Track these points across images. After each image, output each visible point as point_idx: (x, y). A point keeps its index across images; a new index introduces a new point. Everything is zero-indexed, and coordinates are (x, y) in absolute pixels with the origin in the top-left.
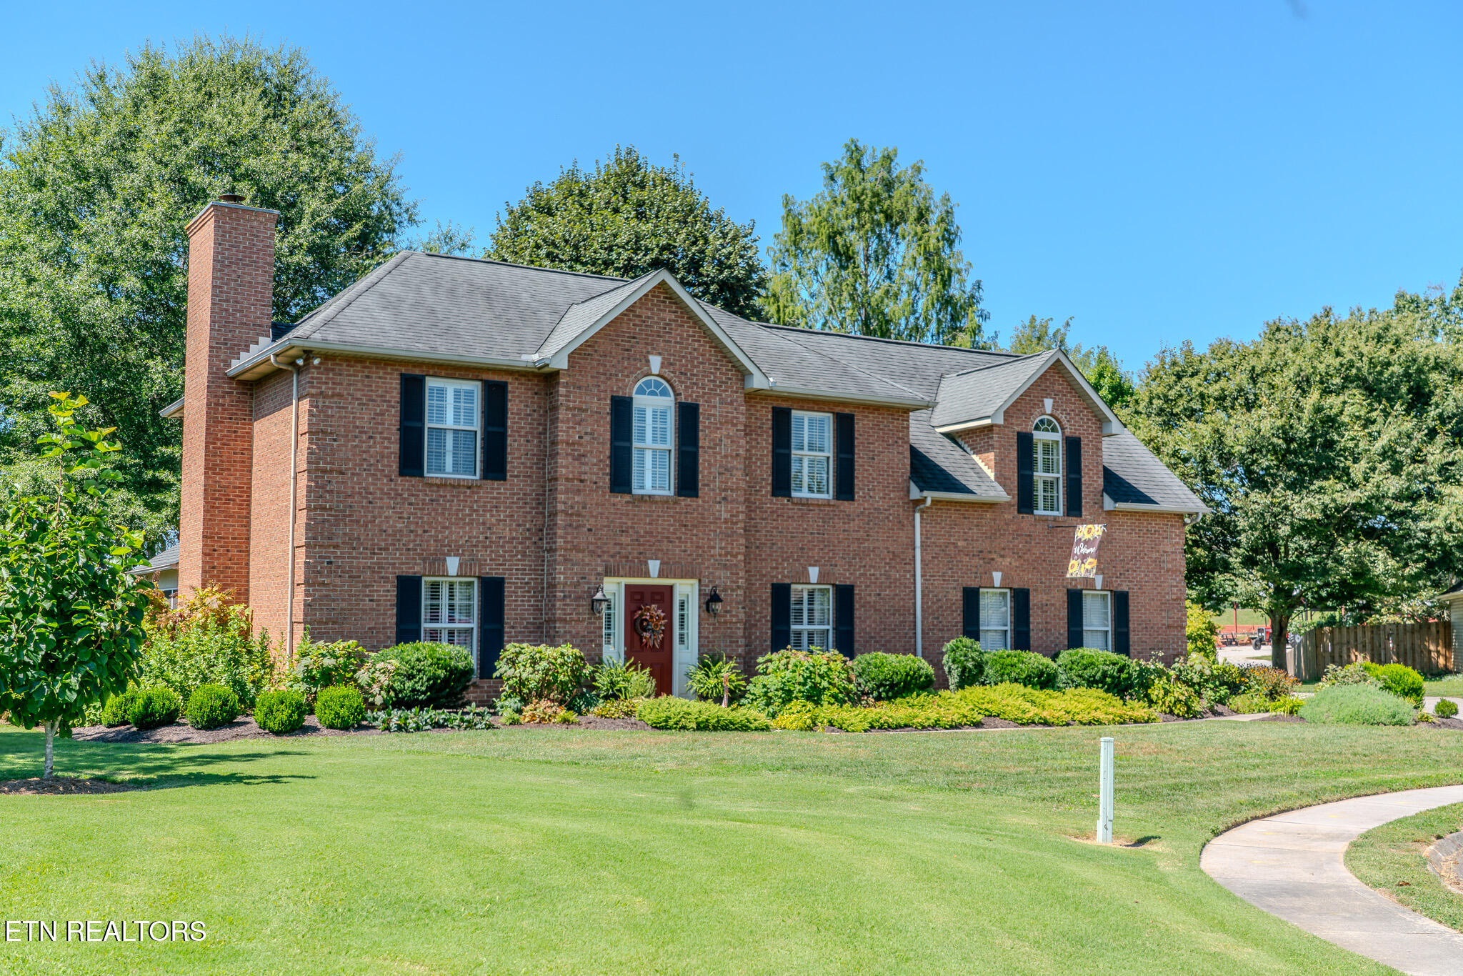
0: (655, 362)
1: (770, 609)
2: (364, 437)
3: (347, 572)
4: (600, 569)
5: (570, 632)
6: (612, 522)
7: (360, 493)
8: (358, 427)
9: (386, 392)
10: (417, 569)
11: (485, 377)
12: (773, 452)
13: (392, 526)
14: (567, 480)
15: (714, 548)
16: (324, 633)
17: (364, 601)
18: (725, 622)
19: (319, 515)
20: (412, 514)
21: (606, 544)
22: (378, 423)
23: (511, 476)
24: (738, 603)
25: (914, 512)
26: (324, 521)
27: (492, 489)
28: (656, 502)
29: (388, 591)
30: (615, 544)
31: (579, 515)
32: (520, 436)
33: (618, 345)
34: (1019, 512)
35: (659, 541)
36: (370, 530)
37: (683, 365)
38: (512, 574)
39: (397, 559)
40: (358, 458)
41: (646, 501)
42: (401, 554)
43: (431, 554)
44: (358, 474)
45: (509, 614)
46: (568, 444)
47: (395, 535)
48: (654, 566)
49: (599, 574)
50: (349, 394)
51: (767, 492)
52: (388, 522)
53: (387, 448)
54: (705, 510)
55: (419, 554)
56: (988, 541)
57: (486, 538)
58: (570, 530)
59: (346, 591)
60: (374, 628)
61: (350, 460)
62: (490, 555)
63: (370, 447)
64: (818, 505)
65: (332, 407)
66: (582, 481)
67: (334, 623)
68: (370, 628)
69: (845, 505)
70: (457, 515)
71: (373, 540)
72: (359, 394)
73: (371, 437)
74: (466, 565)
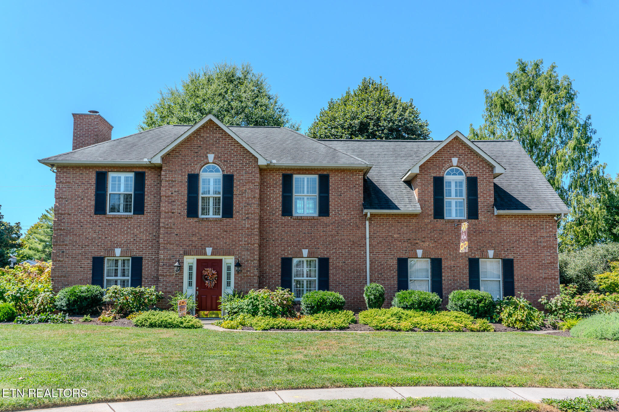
0: (211, 157)
1: (280, 270)
2: (79, 199)
3: (71, 256)
4: (181, 252)
5: (166, 281)
6: (188, 231)
7: (77, 223)
8: (77, 195)
9: (90, 180)
10: (102, 254)
11: (134, 170)
12: (282, 195)
13: (91, 236)
14: (165, 212)
15: (242, 241)
16: (60, 281)
17: (78, 268)
18: (247, 276)
19: (59, 232)
20: (100, 230)
21: (185, 241)
22: (86, 193)
23: (146, 212)
24: (255, 267)
25: (365, 220)
26: (61, 235)
27: (138, 218)
28: (211, 221)
29: (89, 263)
30: (189, 241)
31: (171, 228)
32: (151, 195)
33: (192, 151)
34: (435, 218)
35: (212, 239)
36: (81, 238)
37: (226, 157)
38: (146, 255)
39: (93, 250)
40: (76, 208)
41: (205, 221)
42: (95, 248)
43: (109, 247)
44: (76, 215)
45: (145, 273)
46: (166, 197)
47: (92, 240)
48: (209, 250)
49: (181, 254)
50: (73, 182)
51: (279, 214)
52: (89, 234)
53: (89, 203)
54: (237, 224)
55: (103, 248)
56: (414, 234)
57: (134, 240)
58: (166, 235)
59: (70, 264)
60: (82, 279)
61: (73, 209)
62: (136, 247)
63: (82, 203)
64: (307, 219)
65: (66, 188)
66: (173, 213)
67: (64, 277)
68: (80, 279)
69: (324, 219)
70: (121, 230)
71: (82, 242)
72: (77, 181)
73: (82, 199)
74: (124, 252)
